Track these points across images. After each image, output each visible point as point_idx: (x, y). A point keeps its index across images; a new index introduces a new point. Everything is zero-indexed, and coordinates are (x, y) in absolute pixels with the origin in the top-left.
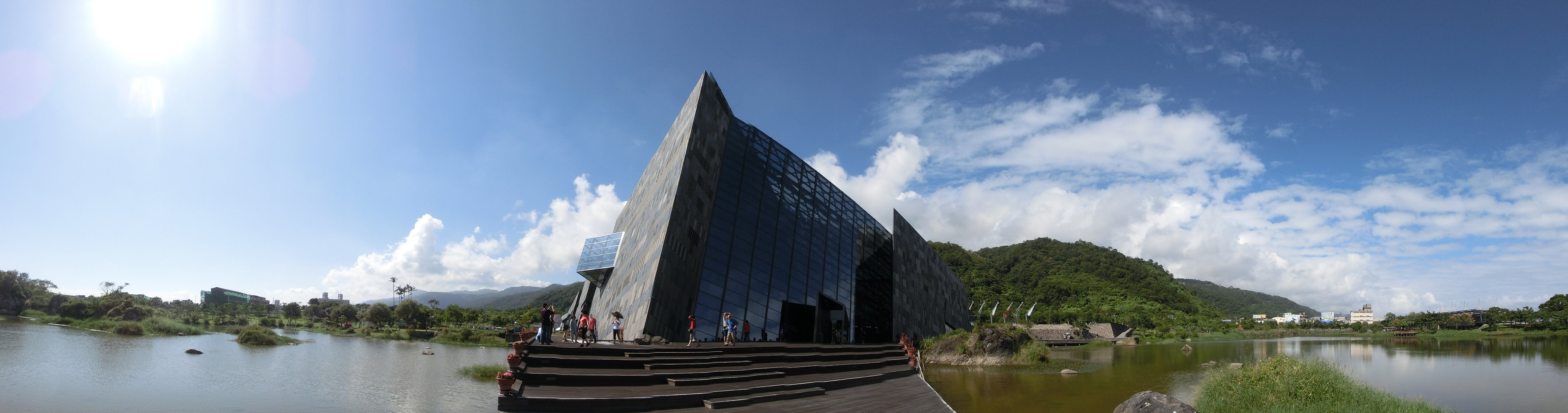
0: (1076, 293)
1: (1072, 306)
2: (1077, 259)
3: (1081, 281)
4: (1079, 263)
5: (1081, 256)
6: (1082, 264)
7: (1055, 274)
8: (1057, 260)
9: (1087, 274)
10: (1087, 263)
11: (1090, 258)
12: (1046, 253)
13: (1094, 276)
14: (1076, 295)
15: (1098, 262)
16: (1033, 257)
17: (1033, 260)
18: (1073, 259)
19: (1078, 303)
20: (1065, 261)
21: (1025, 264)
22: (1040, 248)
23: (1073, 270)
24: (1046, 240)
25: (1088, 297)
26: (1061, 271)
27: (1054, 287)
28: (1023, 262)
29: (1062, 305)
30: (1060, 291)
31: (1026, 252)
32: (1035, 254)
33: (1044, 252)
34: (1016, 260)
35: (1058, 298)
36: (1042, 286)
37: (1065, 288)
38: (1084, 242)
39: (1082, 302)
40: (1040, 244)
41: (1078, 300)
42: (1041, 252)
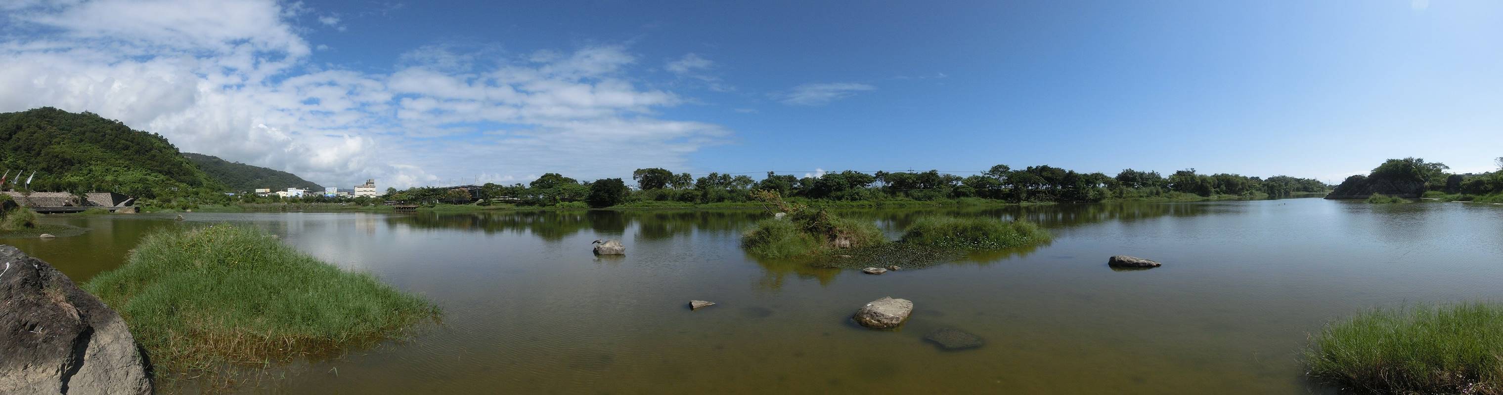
0: (80, 163)
1: (75, 175)
2: (82, 129)
3: (85, 151)
4: (84, 133)
5: (86, 127)
6: (87, 134)
7: (59, 143)
8: (63, 129)
9: (91, 145)
10: (92, 134)
11: (95, 128)
12: (50, 123)
13: (98, 147)
14: (79, 165)
15: (103, 133)
16: (37, 126)
17: (37, 128)
18: (78, 129)
19: (81, 172)
20: (71, 131)
21: (29, 133)
22: (45, 117)
23: (78, 140)
24: (52, 110)
25: (91, 167)
26: (66, 141)
27: (57, 156)
28: (27, 130)
29: (66, 174)
30: (64, 160)
31: (30, 121)
32: (39, 123)
33: (48, 121)
34: (19, 128)
35: (61, 167)
36: (45, 155)
37: (69, 157)
38: (90, 113)
39: (85, 172)
40: (45, 113)
41: (81, 170)
42: (46, 121)
